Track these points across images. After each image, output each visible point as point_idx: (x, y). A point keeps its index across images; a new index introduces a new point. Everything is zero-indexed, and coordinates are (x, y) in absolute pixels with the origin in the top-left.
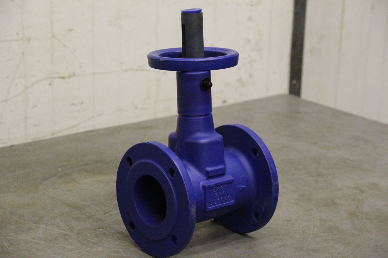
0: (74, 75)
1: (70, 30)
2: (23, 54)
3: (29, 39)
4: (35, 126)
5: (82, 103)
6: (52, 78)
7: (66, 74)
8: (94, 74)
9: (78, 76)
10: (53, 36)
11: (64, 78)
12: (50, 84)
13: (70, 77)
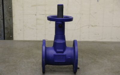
0: (96, 26)
1: (96, 13)
2: (80, 18)
3: (83, 14)
4: (83, 38)
5: (98, 34)
6: (89, 26)
7: (93, 25)
8: (103, 26)
9: (98, 26)
10: (90, 14)
11: (93, 26)
12: (88, 27)
13: (95, 26)
